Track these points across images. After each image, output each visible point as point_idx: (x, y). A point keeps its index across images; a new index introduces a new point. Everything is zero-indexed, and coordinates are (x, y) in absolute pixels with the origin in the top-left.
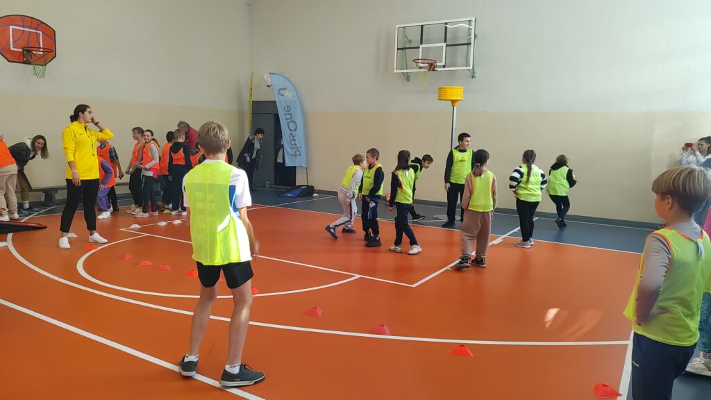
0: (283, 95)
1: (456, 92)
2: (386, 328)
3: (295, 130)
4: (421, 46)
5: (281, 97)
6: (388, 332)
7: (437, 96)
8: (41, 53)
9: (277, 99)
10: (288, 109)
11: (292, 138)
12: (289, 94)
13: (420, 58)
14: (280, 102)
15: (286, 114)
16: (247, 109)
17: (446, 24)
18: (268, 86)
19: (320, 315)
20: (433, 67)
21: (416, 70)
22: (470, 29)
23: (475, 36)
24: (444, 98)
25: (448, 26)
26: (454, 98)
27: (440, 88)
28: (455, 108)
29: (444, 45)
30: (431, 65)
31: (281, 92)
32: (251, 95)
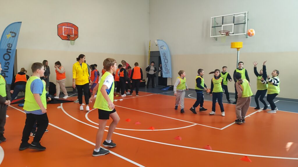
0: (162, 49)
1: (239, 44)
2: (210, 147)
3: (167, 63)
4: (223, 25)
5: (161, 49)
6: (211, 149)
7: (230, 46)
8: (73, 36)
9: (160, 50)
10: (164, 54)
11: (166, 66)
12: (165, 48)
13: (222, 30)
14: (161, 51)
15: (164, 56)
16: (148, 55)
17: (234, 15)
18: (156, 45)
19: (181, 140)
20: (228, 34)
21: (220, 36)
22: (245, 16)
23: (248, 19)
24: (234, 47)
25: (235, 16)
26: (239, 47)
27: (231, 43)
28: (239, 51)
29: (233, 24)
30: (227, 33)
31: (162, 47)
32: (150, 49)
